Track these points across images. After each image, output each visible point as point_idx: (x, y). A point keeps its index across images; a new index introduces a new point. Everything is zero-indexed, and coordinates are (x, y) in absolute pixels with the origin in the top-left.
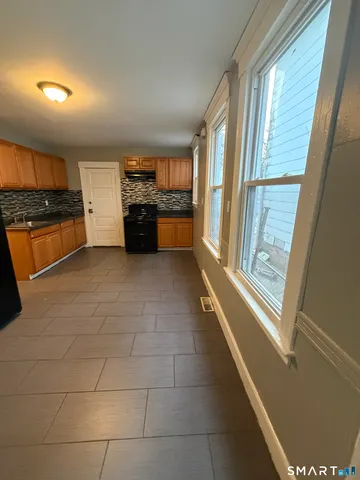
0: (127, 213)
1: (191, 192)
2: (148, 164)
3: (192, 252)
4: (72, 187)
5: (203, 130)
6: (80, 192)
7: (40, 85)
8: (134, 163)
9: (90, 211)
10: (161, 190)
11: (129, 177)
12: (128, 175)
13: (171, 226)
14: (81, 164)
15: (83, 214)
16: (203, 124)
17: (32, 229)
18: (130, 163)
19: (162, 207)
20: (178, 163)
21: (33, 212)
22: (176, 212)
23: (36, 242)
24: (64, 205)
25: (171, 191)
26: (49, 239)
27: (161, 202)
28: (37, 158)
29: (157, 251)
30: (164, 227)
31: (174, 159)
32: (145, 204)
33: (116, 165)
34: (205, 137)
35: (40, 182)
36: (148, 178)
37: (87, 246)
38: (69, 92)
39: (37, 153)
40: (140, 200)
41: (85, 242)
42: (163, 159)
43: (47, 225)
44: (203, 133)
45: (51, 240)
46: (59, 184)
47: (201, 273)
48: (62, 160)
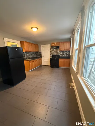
0: (51, 57)
1: (70, 51)
2: (57, 44)
3: (69, 69)
4: (39, 51)
5: (74, 32)
6: (41, 52)
7: (32, 28)
8: (54, 44)
9: (43, 57)
10: (61, 51)
11: (52, 48)
12: (52, 47)
13: (63, 61)
14: (41, 45)
15: (41, 57)
16: (74, 30)
17: (30, 60)
18: (53, 44)
19: (61, 56)
20: (66, 43)
21: (31, 57)
22: (65, 57)
23: (31, 63)
24: (38, 55)
25: (64, 51)
26: (33, 63)
27: (61, 54)
28: (32, 45)
29: (59, 68)
30: (61, 61)
31: (65, 42)
32: (56, 55)
33: (49, 45)
34: (74, 34)
35: (33, 50)
36: (57, 48)
37: (42, 65)
38: (37, 28)
39: (33, 44)
40: (55, 54)
41: (41, 64)
42: (62, 43)
43: (33, 60)
44: (73, 33)
45: (34, 63)
46: (37, 50)
47: (71, 75)
48: (38, 45)
